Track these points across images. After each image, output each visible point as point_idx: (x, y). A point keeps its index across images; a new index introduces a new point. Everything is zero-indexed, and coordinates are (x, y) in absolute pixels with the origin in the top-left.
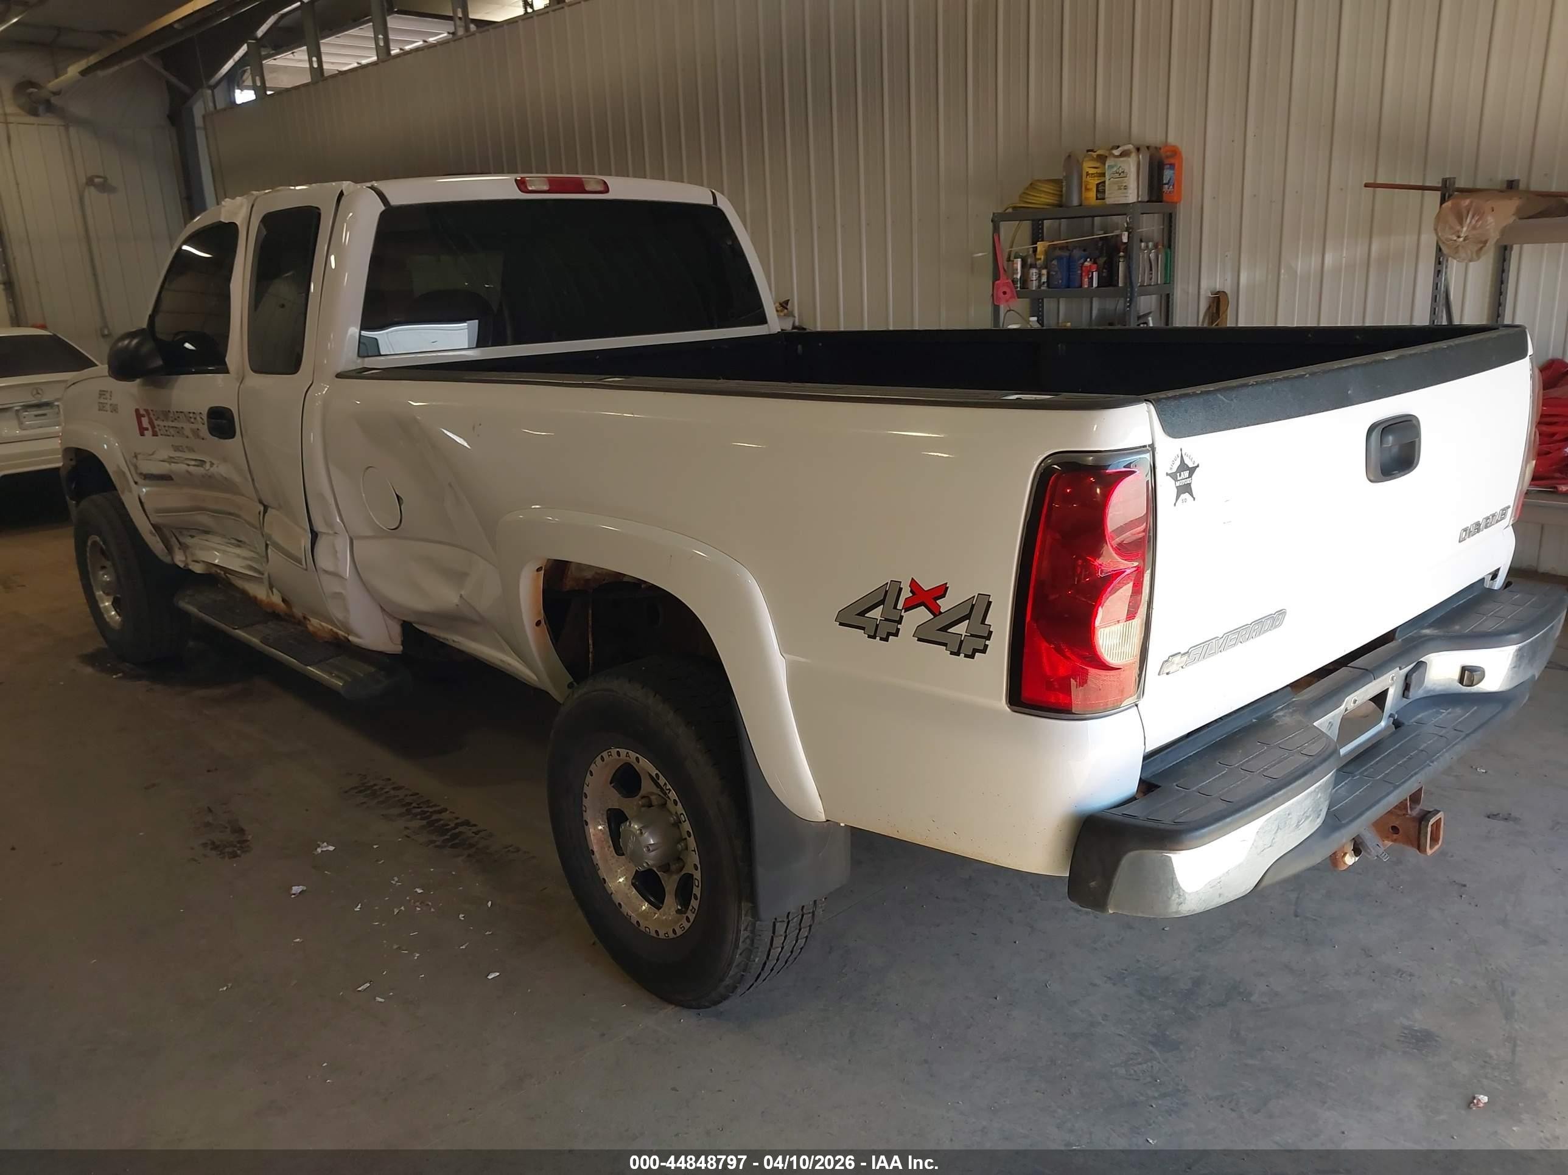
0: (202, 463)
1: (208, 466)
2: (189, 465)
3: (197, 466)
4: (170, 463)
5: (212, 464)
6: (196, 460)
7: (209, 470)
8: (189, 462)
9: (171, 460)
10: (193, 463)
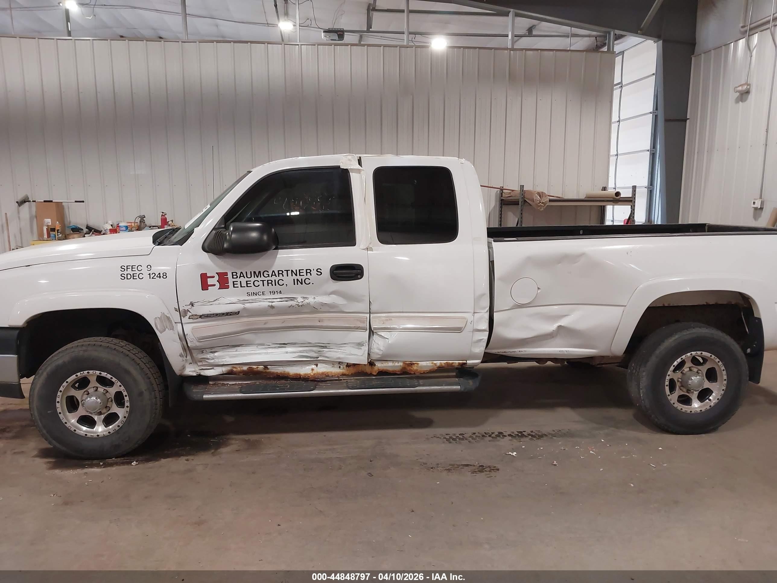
0: (291, 299)
1: (300, 300)
2: (273, 302)
4: (243, 303)
5: (304, 298)
6: (281, 298)
7: (302, 302)
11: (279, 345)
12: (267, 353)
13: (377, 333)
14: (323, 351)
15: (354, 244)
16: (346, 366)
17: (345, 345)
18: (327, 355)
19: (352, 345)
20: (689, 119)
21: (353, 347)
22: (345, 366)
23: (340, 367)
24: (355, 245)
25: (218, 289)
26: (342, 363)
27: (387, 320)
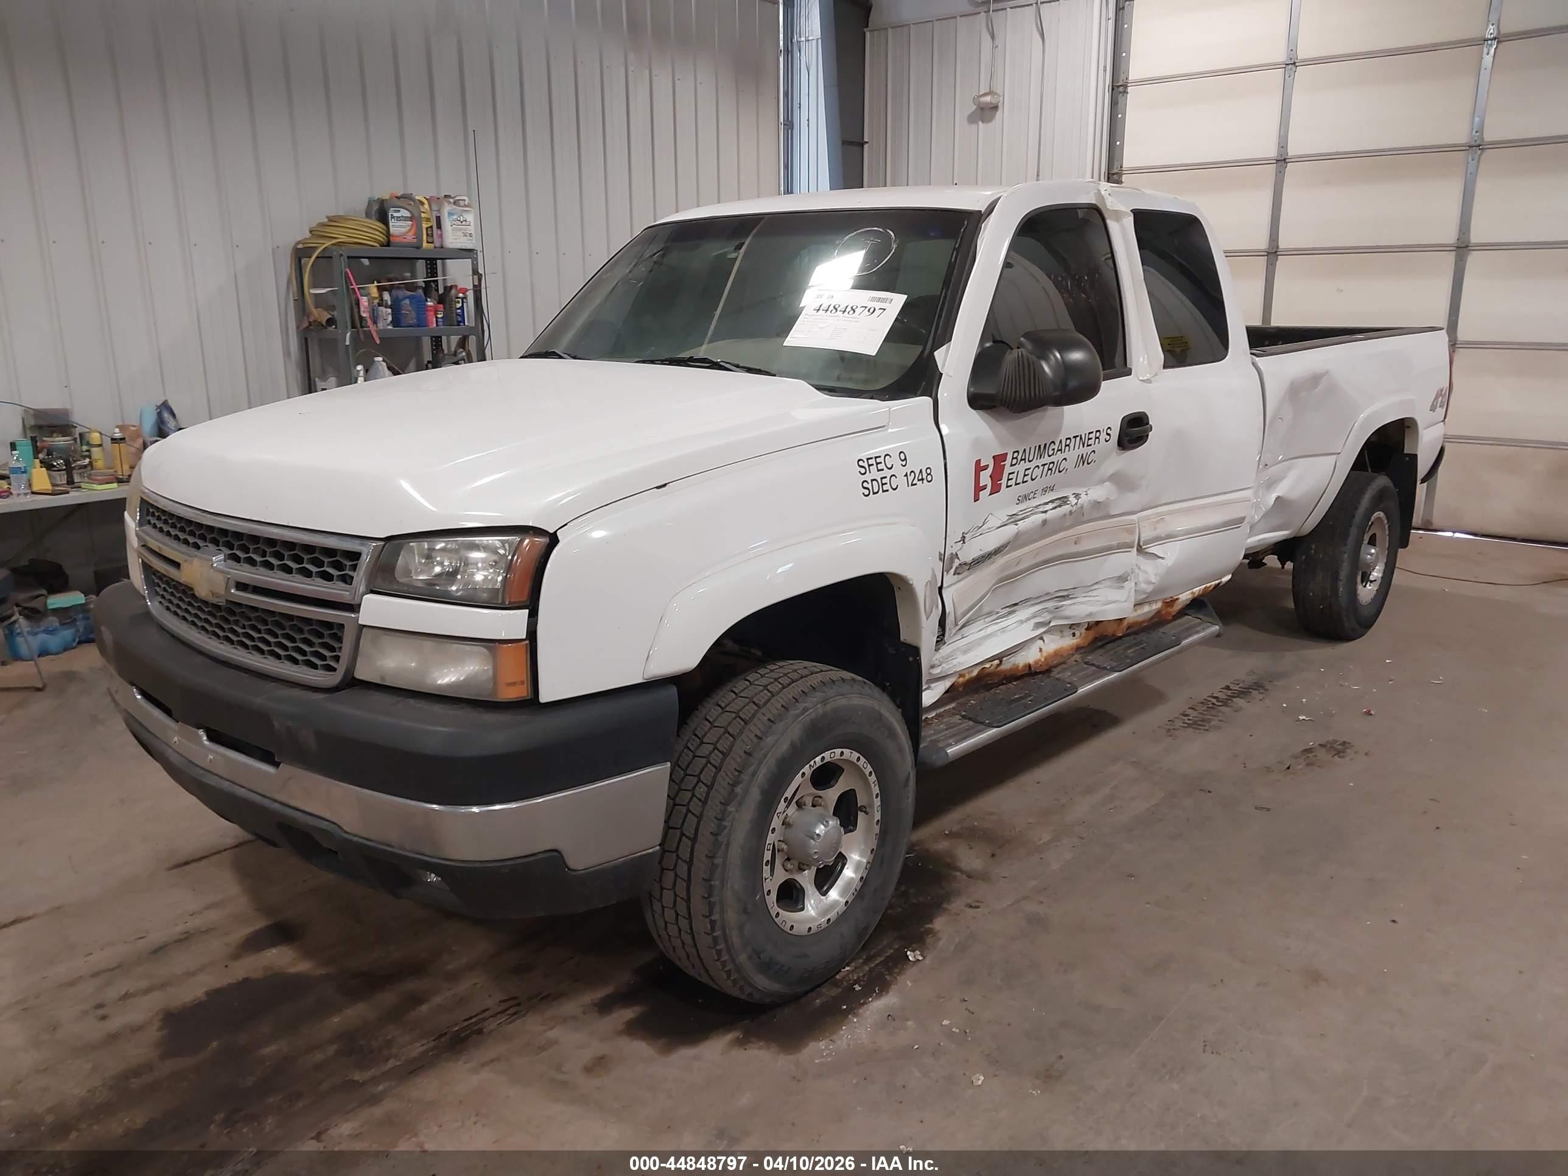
0: (1064, 500)
1: (1073, 500)
2: (1046, 512)
3: (1060, 506)
4: (1015, 522)
5: (1077, 496)
6: (1052, 501)
7: (1076, 504)
8: (1042, 509)
9: (1014, 519)
10: (1051, 506)
11: (1008, 610)
12: (1003, 631)
13: (1146, 550)
14: (1063, 606)
15: (1129, 373)
16: (1086, 629)
17: (1096, 587)
18: (1067, 613)
19: (1108, 583)
20: (867, 142)
21: (1110, 587)
22: (1083, 631)
23: (1074, 635)
24: (1131, 374)
25: (990, 495)
26: (1078, 625)
27: (1158, 522)
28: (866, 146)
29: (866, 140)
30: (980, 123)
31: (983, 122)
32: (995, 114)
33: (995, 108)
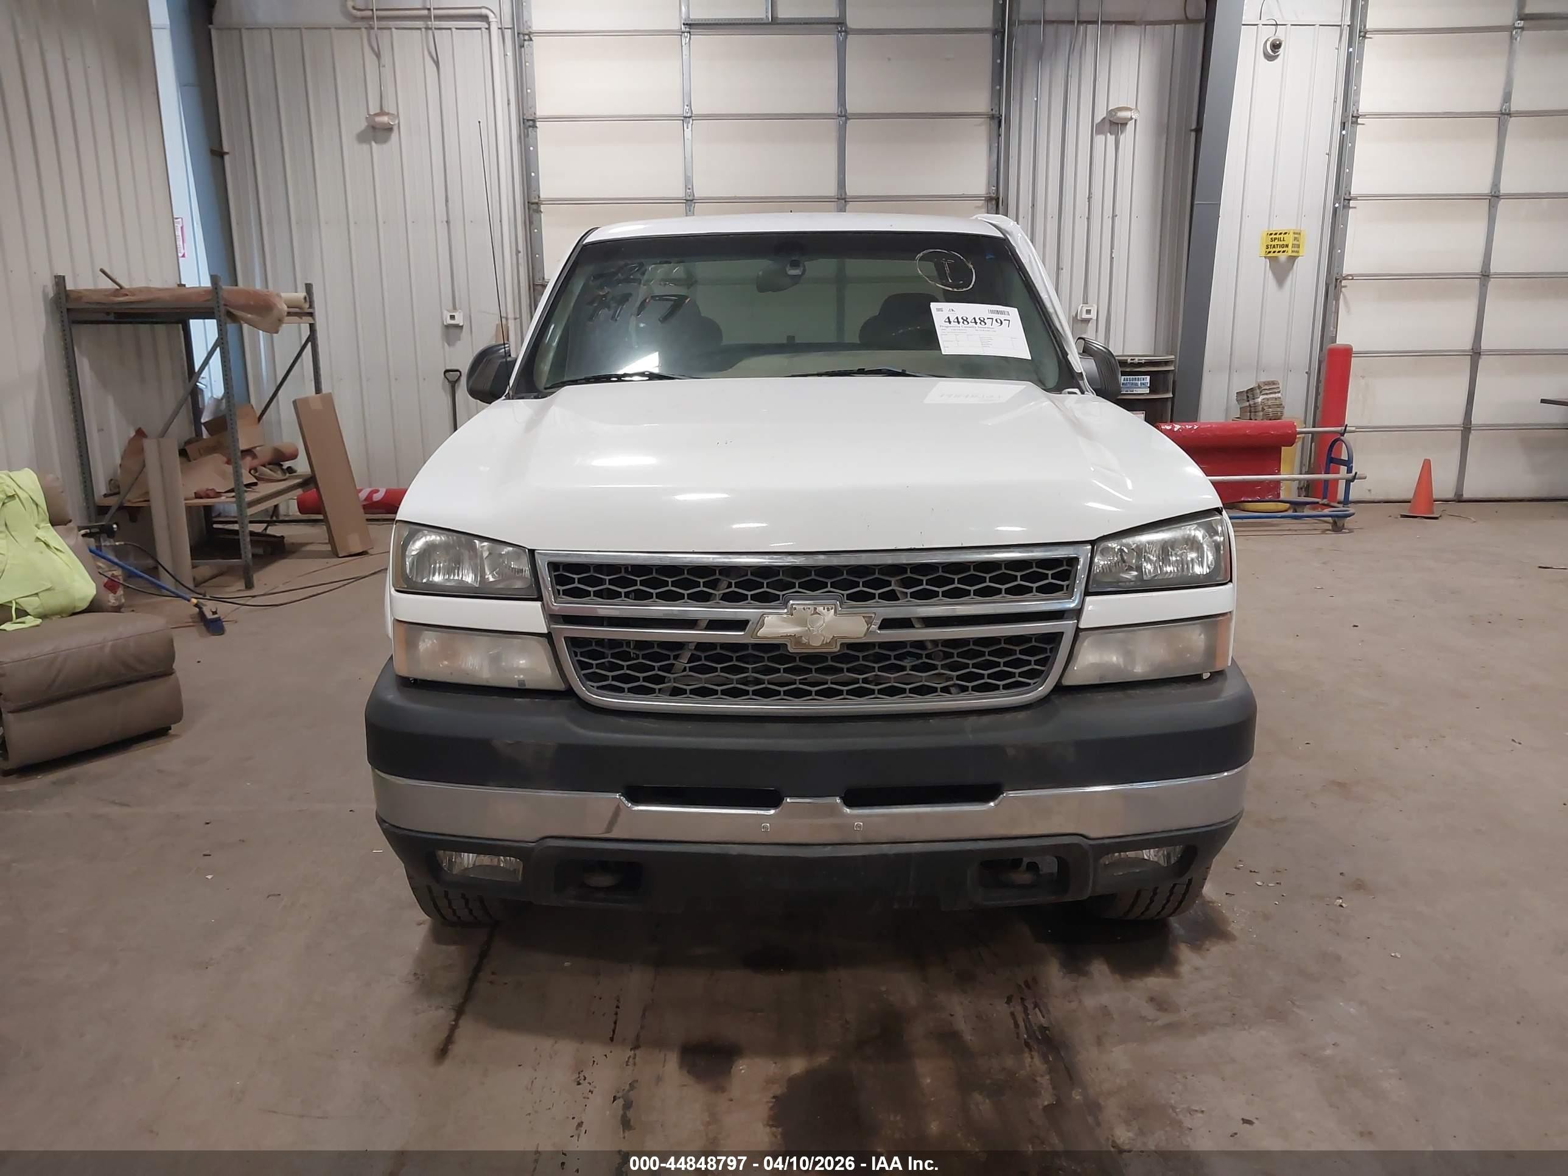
28: (226, 157)
29: (226, 149)
30: (373, 143)
31: (376, 142)
32: (390, 135)
33: (389, 129)
